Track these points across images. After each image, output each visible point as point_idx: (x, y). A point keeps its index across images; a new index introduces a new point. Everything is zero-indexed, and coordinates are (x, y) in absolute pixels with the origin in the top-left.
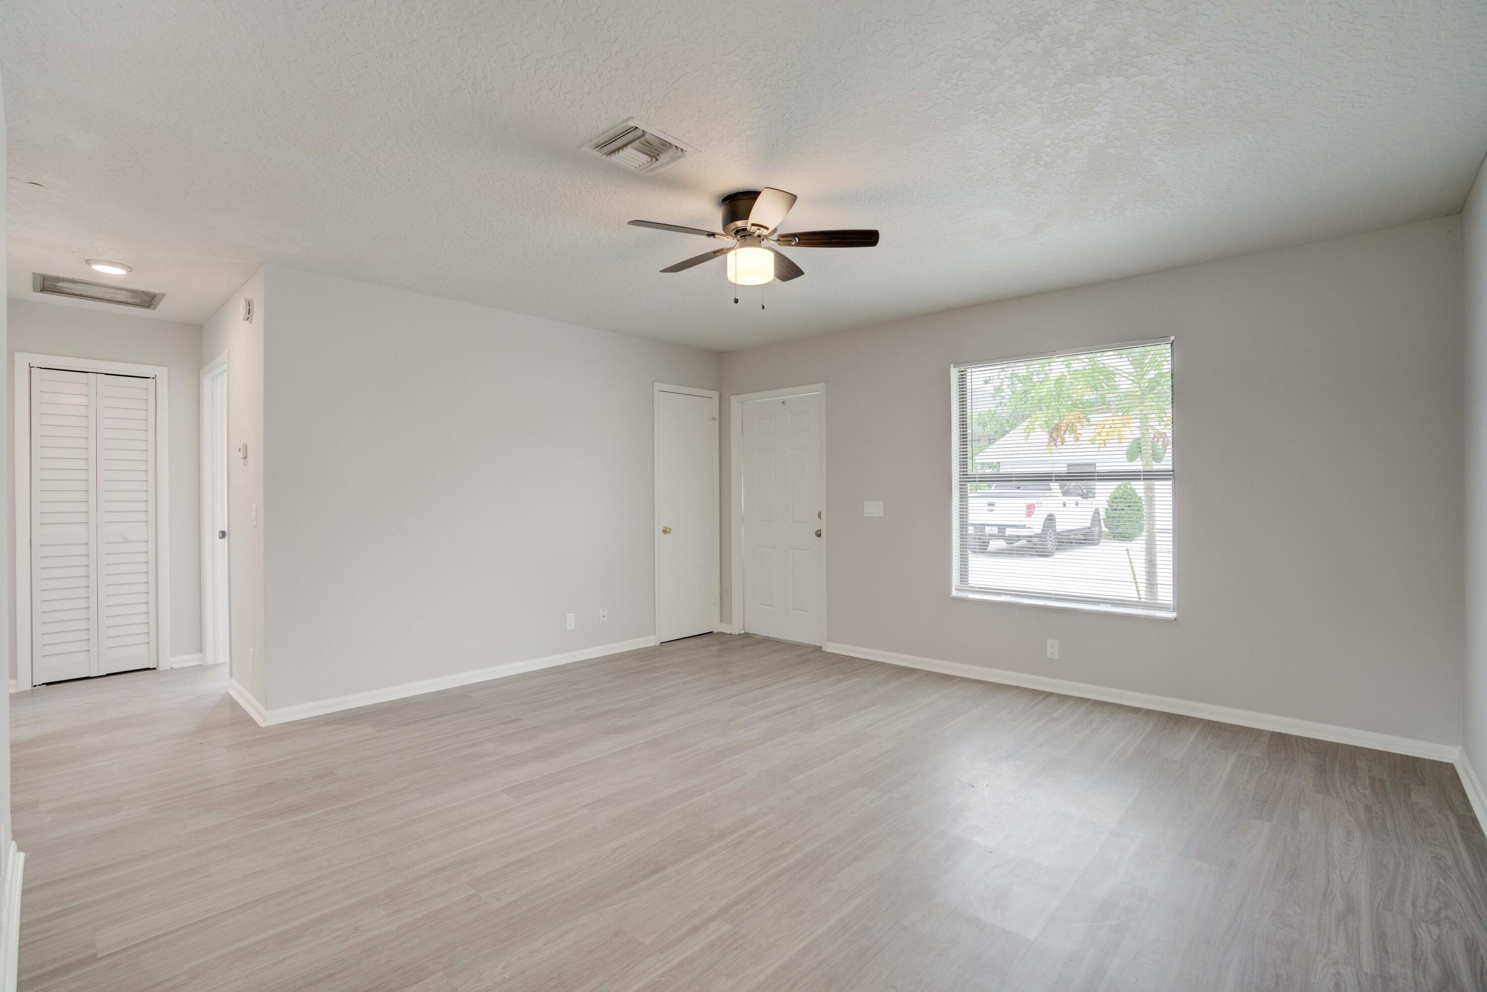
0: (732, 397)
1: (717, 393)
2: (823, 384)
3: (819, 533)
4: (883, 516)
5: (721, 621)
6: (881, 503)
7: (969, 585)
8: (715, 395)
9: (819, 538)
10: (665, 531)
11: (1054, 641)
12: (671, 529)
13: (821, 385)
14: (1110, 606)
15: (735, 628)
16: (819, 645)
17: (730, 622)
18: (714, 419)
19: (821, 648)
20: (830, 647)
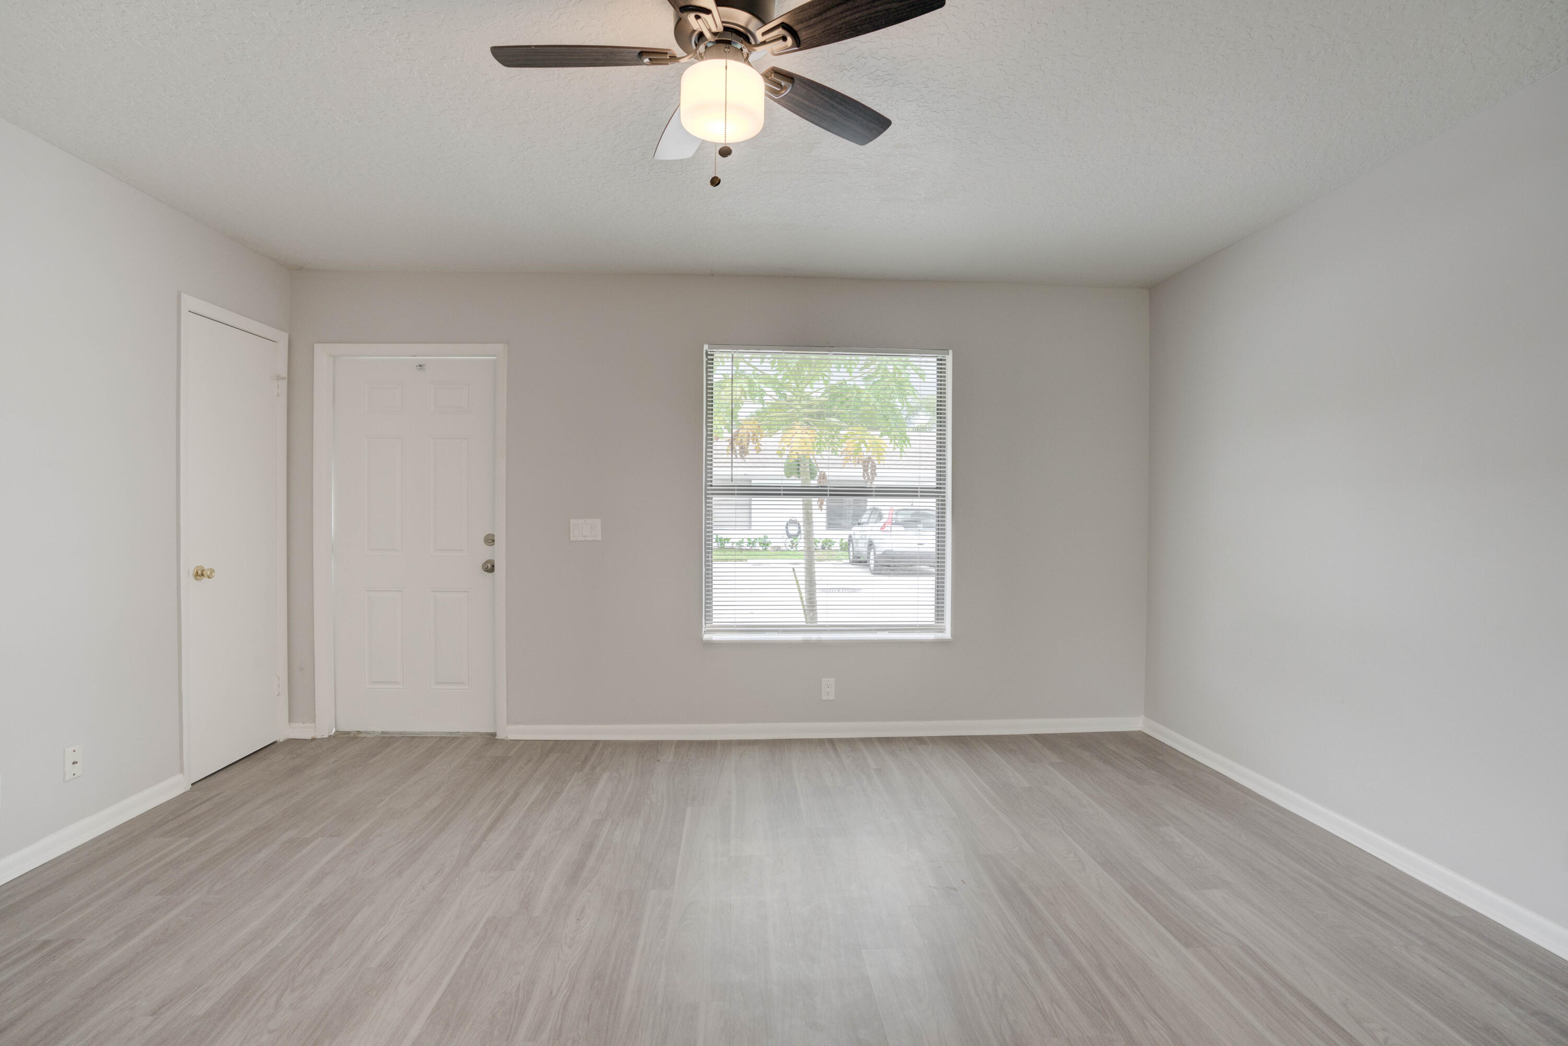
0: (318, 348)
1: (286, 335)
2: (502, 345)
3: (489, 566)
4: (600, 539)
5: (291, 719)
6: (598, 522)
7: (714, 624)
8: (282, 338)
9: (490, 575)
10: (200, 574)
11: (829, 679)
12: (214, 571)
13: (500, 347)
14: (887, 633)
15: (323, 728)
16: (491, 731)
17: (312, 717)
18: (279, 378)
19: (493, 735)
20: (511, 732)
